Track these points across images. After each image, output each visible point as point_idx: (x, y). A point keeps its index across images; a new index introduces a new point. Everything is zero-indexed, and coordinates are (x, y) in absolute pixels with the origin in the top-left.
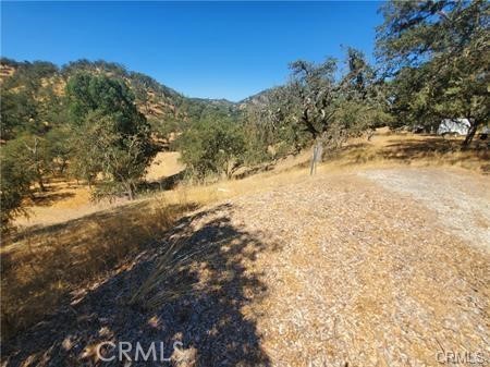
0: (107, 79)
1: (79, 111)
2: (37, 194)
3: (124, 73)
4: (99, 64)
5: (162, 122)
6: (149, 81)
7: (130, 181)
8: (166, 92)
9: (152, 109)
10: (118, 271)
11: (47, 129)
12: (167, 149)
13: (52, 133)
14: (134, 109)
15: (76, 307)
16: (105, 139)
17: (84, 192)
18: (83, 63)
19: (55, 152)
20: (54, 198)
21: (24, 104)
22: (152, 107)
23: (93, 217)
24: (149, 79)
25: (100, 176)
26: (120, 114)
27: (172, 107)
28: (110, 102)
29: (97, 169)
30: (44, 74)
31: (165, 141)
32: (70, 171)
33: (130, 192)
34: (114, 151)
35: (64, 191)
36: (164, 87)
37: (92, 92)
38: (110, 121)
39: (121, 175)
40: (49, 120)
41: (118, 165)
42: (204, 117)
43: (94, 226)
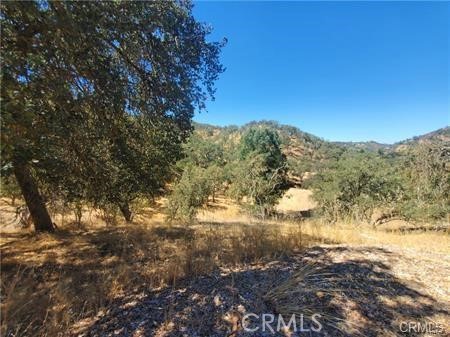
0: (267, 130)
1: (244, 153)
2: (210, 203)
3: (276, 127)
4: (261, 123)
5: (299, 162)
6: (294, 131)
7: (266, 205)
8: (307, 138)
9: (292, 151)
10: (254, 267)
11: (225, 163)
12: (300, 186)
13: (226, 166)
14: (279, 151)
15: (224, 278)
16: (256, 171)
17: (233, 208)
18: (253, 123)
19: (224, 179)
20: (216, 207)
21: (218, 149)
22: (293, 150)
23: (239, 224)
24: (295, 129)
25: (245, 199)
26: (269, 154)
27: (310, 150)
28: (264, 145)
29: (245, 193)
30: (231, 132)
31: (298, 178)
32: (229, 192)
33: (263, 215)
34: (260, 180)
35: (222, 205)
36: (306, 134)
37: (254, 140)
38: (262, 158)
39: (260, 200)
40: (227, 158)
41: (260, 191)
42: (344, 159)
43: (239, 230)
